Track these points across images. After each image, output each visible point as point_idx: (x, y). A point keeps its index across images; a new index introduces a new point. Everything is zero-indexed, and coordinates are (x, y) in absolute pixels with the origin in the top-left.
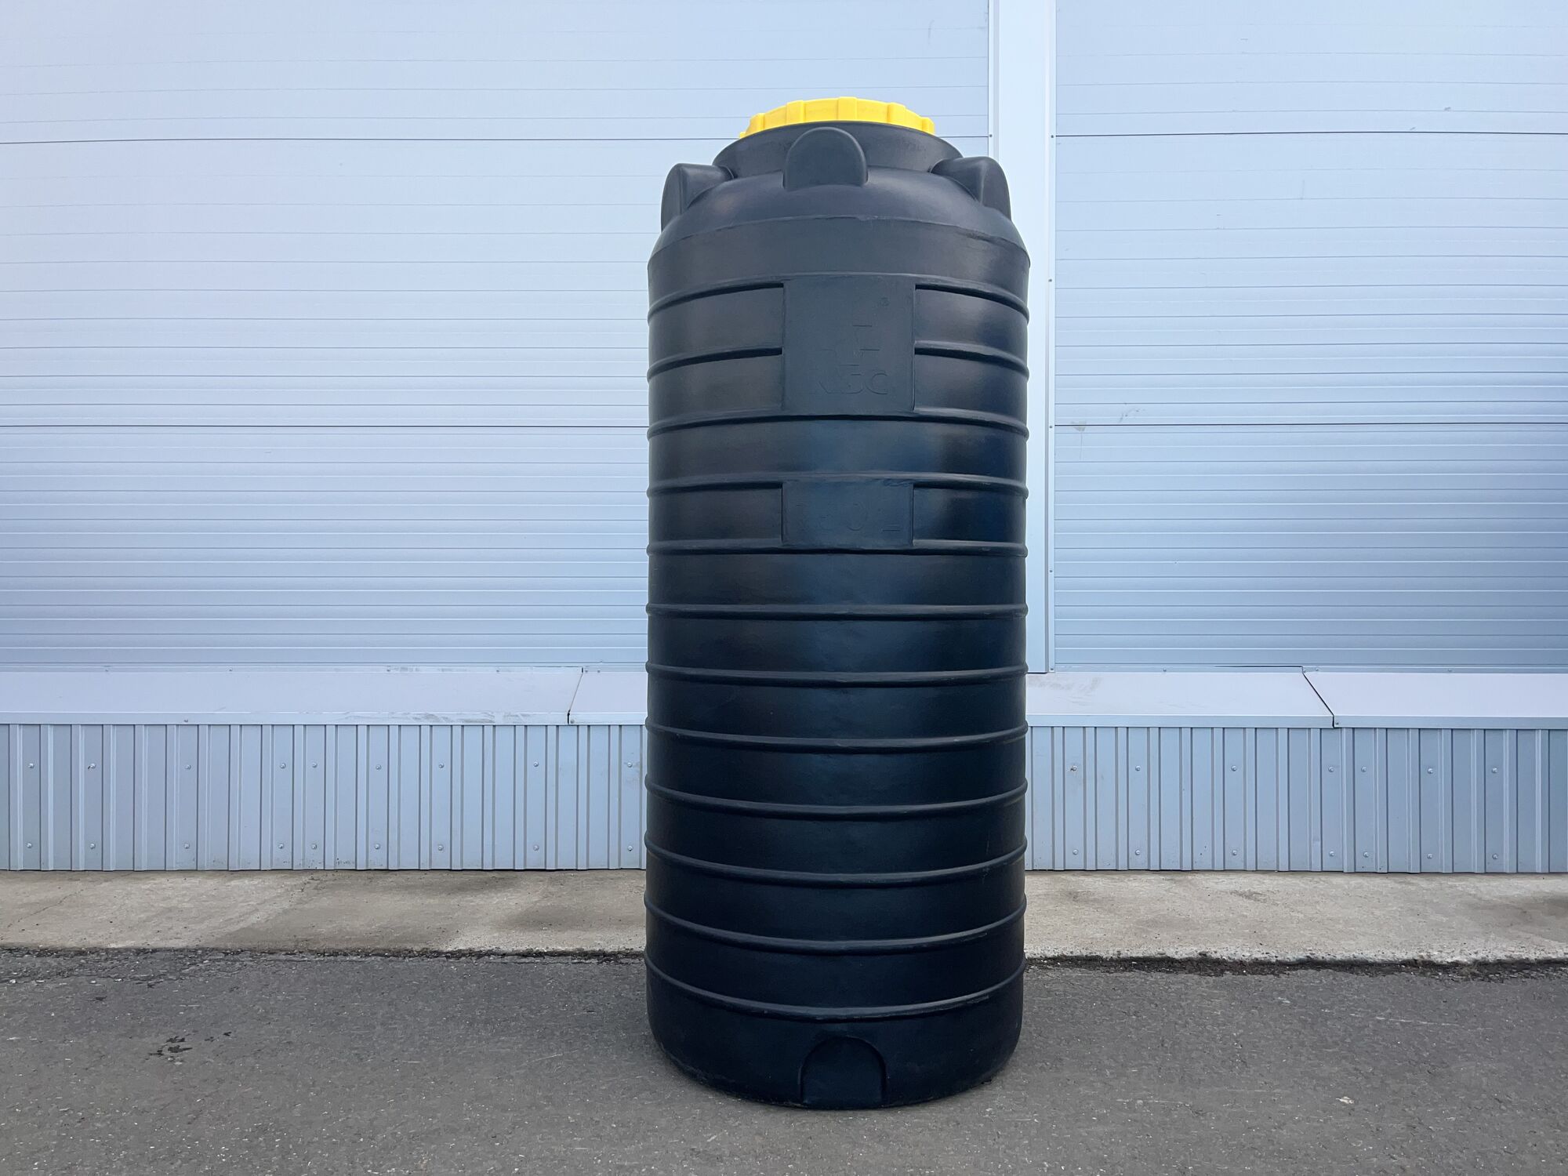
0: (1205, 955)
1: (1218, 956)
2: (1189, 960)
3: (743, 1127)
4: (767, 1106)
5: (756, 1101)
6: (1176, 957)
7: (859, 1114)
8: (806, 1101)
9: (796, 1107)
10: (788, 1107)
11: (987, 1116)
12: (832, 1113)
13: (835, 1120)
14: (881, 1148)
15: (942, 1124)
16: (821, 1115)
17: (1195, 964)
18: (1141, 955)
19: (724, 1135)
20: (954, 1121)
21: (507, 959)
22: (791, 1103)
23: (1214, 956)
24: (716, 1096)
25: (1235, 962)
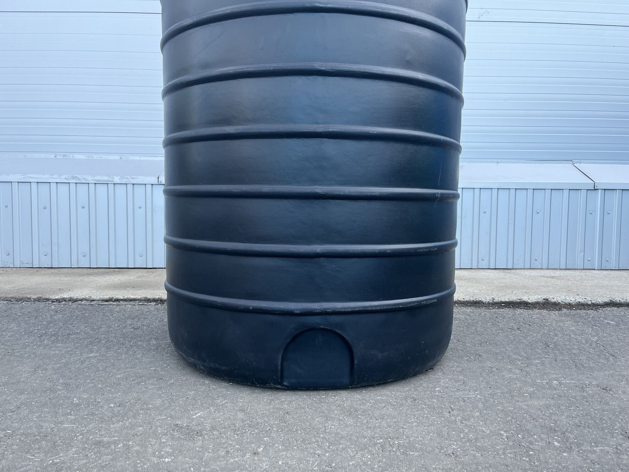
0: (547, 300)
1: (555, 300)
2: (537, 303)
3: (228, 405)
4: (253, 388)
5: (244, 384)
6: (529, 301)
7: (330, 393)
8: (285, 383)
9: (277, 389)
10: (271, 388)
11: (437, 393)
12: (308, 393)
13: (310, 398)
14: (350, 421)
15: (401, 400)
16: (298, 395)
17: (542, 305)
18: (507, 300)
19: (210, 412)
20: (411, 398)
21: (93, 303)
22: (273, 385)
23: (553, 301)
24: (212, 381)
25: (566, 304)
